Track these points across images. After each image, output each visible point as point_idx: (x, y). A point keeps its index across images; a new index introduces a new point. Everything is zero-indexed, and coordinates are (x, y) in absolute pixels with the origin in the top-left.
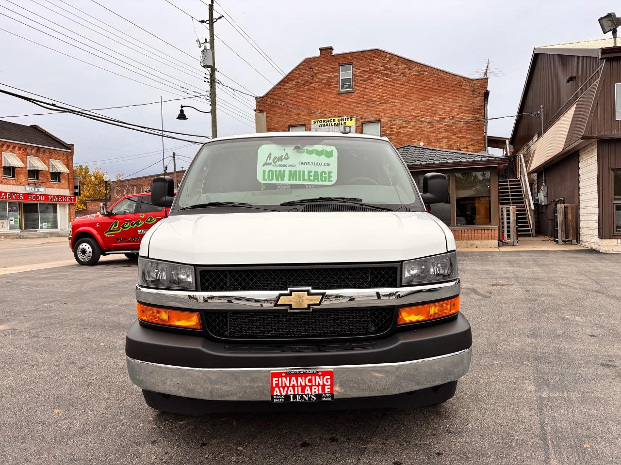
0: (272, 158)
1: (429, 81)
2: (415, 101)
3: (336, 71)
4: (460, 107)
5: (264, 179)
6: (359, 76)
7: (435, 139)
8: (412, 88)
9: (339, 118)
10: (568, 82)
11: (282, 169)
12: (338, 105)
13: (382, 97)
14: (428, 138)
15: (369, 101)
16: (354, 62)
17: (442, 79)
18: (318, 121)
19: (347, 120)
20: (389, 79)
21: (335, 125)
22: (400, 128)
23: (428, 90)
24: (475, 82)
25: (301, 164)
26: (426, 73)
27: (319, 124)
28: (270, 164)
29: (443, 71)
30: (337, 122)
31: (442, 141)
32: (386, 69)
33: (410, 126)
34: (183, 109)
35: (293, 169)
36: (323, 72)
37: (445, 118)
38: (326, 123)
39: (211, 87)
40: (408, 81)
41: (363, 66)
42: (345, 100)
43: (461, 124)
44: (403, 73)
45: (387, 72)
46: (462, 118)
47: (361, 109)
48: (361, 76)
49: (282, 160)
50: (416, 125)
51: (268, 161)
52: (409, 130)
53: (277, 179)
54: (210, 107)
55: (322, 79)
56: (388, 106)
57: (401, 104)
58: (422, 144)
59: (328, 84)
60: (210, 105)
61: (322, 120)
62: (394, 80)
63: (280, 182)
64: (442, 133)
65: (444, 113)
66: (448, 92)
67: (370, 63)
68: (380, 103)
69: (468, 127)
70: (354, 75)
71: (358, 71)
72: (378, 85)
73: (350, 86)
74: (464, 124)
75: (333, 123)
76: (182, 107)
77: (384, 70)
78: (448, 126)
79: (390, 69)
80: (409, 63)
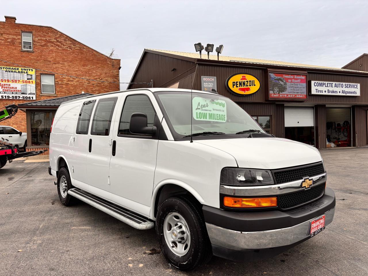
0: (200, 105)
1: (87, 55)
2: (78, 66)
3: (19, 35)
4: (106, 73)
5: (197, 118)
6: (37, 42)
7: (91, 91)
8: (75, 57)
9: (22, 68)
10: (172, 71)
11: (206, 112)
12: (21, 59)
13: (55, 59)
14: (86, 89)
15: (45, 60)
16: (34, 32)
17: (95, 55)
18: (4, 68)
19: (28, 70)
20: (60, 49)
21: (19, 72)
22: (68, 81)
23: (86, 60)
24: (114, 60)
25: (214, 110)
26: (85, 50)
27: (5, 69)
28: (199, 109)
29: (96, 51)
30: (20, 70)
31: (95, 92)
32: (58, 41)
33: (75, 81)
35: (210, 112)
36: (8, 34)
37: (97, 79)
38: (11, 70)
40: (73, 53)
41: (41, 36)
42: (27, 57)
43: (106, 83)
44: (70, 46)
45: (58, 44)
46: (107, 80)
47: (39, 64)
48: (39, 42)
49: (205, 107)
50: (79, 80)
51: (199, 107)
52: (75, 83)
53: (203, 118)
55: (8, 39)
56: (60, 66)
57: (69, 66)
58: (83, 92)
59: (13, 42)
61: (8, 67)
62: (63, 50)
63: (205, 120)
64: (95, 87)
65: (96, 76)
66: (98, 63)
67: (46, 35)
68: (53, 63)
69: (110, 86)
70: (34, 41)
71: (37, 39)
72: (52, 50)
73: (30, 47)
74: (108, 83)
75: (17, 71)
77: (56, 42)
78: (99, 83)
79: (60, 42)
80: (74, 42)
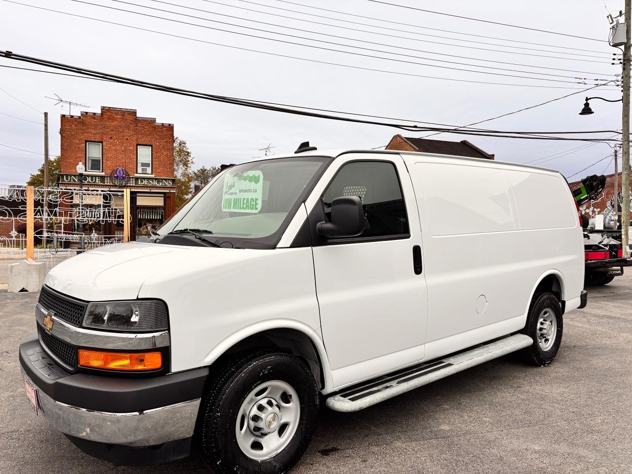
0: (228, 186)
11: (230, 197)
25: (241, 191)
34: (589, 101)
35: (236, 197)
39: (624, 69)
49: (231, 188)
51: (226, 190)
53: (228, 207)
54: (622, 94)
60: (622, 91)
63: (229, 210)
76: (587, 99)
